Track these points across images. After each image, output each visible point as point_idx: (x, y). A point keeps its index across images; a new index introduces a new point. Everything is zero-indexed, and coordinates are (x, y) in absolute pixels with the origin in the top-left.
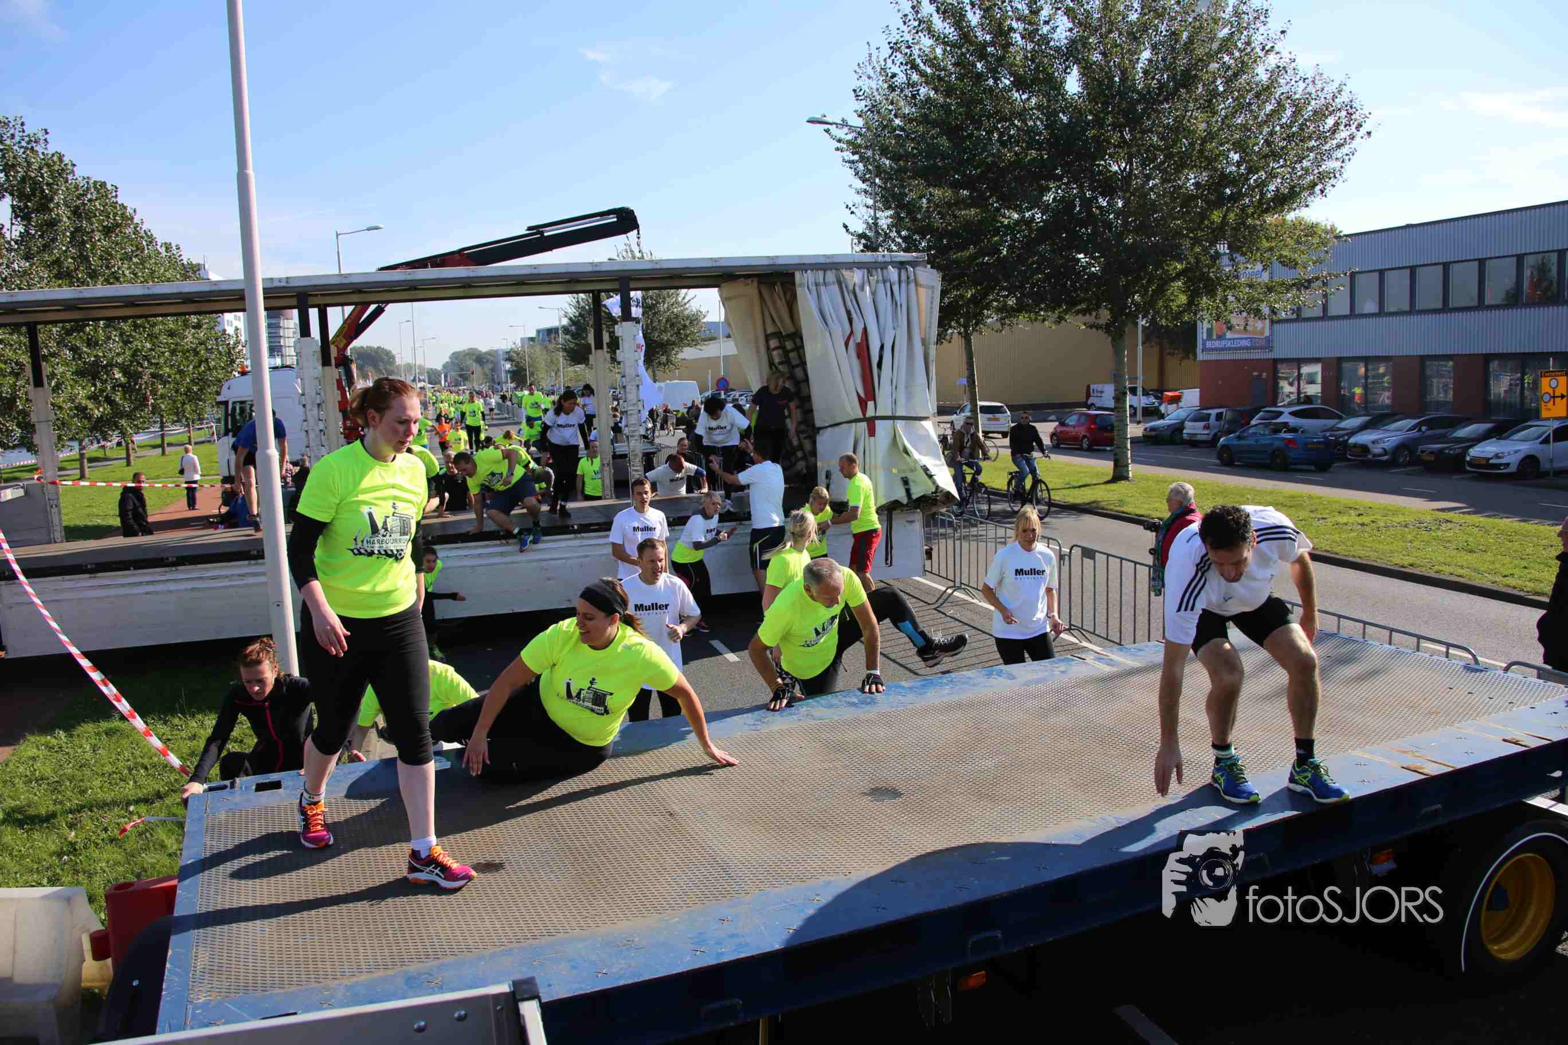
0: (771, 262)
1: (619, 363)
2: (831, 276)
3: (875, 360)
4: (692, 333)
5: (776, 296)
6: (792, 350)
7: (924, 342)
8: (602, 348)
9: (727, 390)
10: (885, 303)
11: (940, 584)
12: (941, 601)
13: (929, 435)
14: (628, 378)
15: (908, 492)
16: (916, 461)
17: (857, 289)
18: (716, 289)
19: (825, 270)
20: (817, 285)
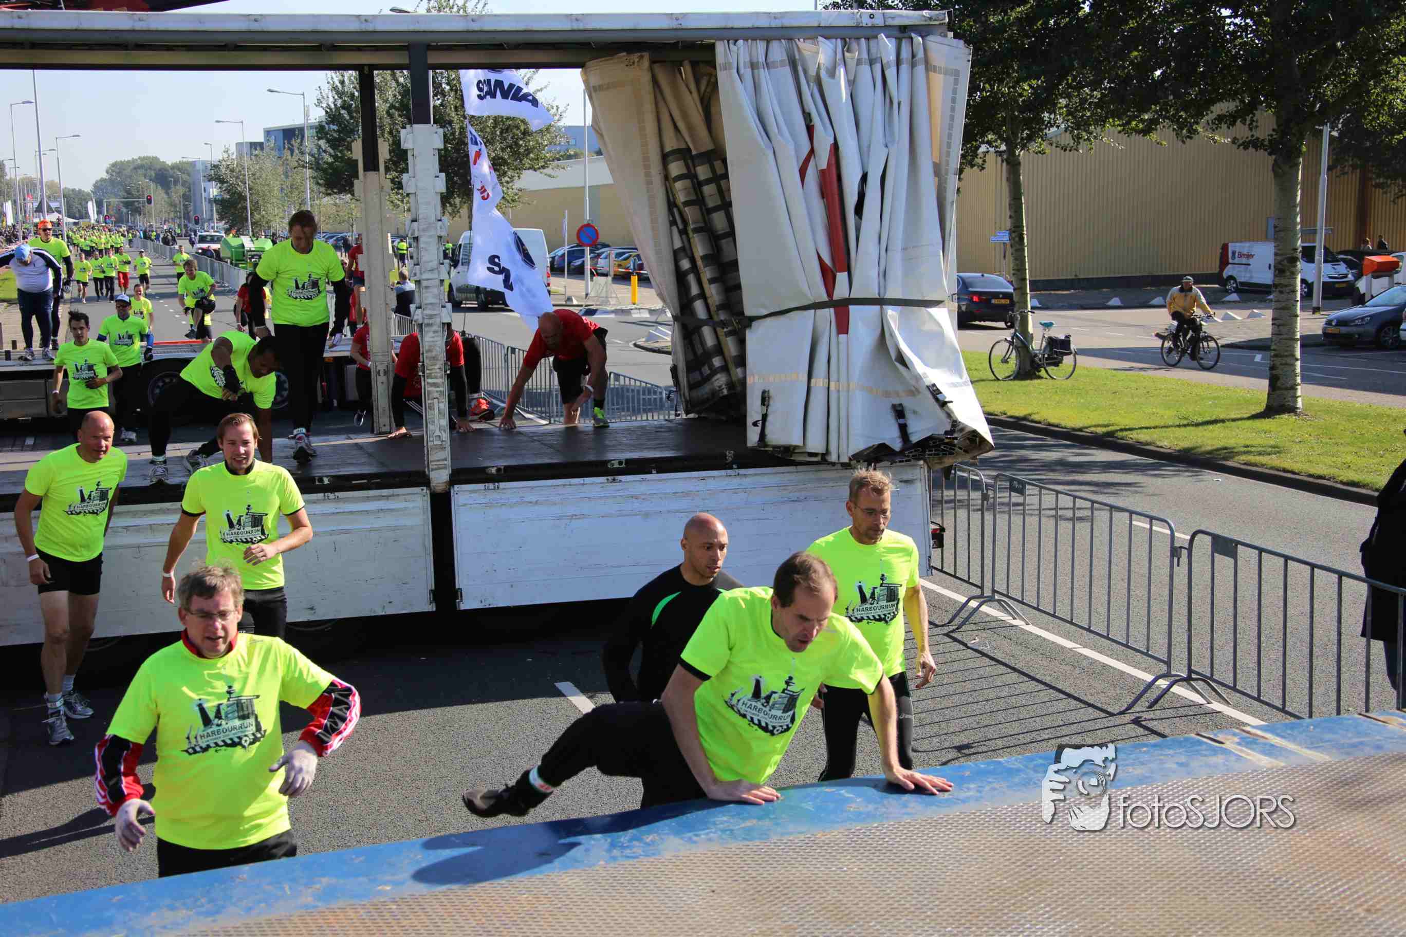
0: (674, 25)
1: (408, 195)
2: (778, 51)
3: (851, 200)
4: (540, 145)
5: (683, 88)
6: (708, 181)
7: (938, 170)
8: (376, 168)
9: (597, 246)
10: (871, 99)
11: (957, 591)
12: (957, 621)
13: (940, 334)
14: (422, 224)
15: (903, 429)
16: (918, 378)
17: (823, 74)
18: (578, 71)
19: (768, 42)
20: (753, 66)
